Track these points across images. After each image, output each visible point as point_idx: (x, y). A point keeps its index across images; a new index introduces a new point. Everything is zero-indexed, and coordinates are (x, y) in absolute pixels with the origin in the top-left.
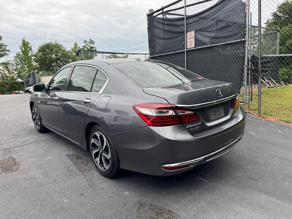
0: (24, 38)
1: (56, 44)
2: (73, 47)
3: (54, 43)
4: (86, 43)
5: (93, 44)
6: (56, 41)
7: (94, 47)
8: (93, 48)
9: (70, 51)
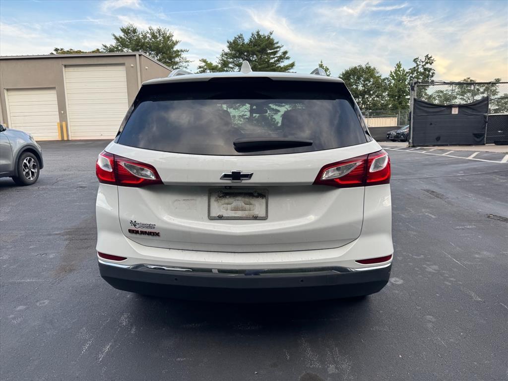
0: (321, 62)
1: (367, 68)
2: (393, 70)
3: (364, 66)
4: (418, 62)
5: (431, 64)
6: (368, 64)
7: (431, 69)
8: (429, 71)
9: (387, 79)
